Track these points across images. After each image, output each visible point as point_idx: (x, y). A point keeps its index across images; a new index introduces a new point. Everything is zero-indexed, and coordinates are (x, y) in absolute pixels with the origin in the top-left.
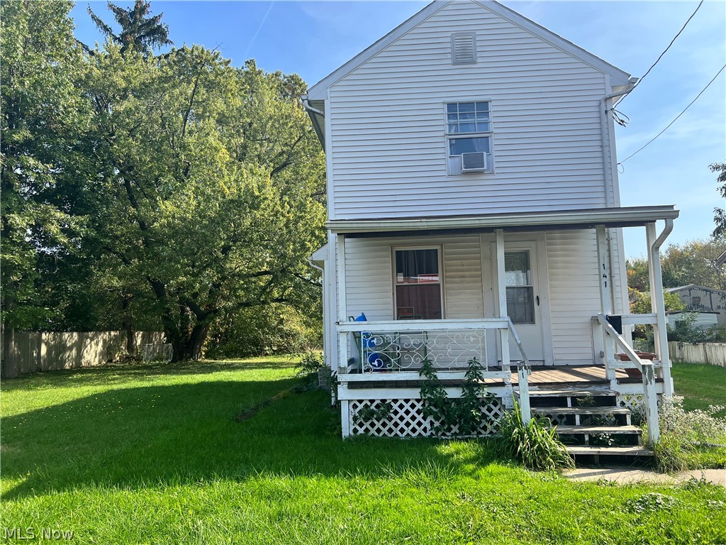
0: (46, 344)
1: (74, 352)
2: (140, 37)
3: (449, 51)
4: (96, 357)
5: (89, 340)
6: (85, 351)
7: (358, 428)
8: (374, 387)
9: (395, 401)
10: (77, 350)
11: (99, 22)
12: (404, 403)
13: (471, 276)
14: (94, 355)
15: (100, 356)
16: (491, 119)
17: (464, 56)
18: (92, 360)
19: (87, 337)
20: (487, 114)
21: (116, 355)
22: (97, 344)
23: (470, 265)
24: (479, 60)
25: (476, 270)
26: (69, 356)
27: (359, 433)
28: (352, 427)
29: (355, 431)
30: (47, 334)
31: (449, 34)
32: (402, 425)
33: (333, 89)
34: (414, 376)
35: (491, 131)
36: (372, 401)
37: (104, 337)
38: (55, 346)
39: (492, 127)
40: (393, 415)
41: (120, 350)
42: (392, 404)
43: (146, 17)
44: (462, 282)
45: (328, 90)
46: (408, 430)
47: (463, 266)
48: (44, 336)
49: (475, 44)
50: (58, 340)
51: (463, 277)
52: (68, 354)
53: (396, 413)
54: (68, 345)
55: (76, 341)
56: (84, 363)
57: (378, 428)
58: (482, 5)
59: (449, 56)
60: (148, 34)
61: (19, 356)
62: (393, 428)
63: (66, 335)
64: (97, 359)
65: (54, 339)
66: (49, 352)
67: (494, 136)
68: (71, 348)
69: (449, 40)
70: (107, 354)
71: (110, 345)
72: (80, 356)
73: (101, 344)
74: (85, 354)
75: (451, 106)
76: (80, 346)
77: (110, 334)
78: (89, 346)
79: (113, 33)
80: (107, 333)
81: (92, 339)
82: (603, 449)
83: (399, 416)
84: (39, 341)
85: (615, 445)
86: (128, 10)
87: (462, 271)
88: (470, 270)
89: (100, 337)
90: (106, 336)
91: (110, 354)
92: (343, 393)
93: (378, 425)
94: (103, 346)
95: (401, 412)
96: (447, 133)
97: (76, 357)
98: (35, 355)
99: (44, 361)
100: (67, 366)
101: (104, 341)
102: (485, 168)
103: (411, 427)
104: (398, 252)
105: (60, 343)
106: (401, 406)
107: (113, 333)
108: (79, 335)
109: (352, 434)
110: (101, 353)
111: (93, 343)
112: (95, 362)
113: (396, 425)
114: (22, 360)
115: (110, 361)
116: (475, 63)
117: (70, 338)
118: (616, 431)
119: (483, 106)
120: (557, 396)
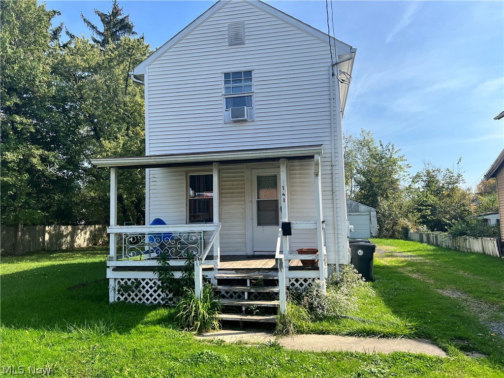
0: (49, 233)
1: (69, 238)
2: (116, 32)
3: (227, 36)
4: (85, 241)
5: (79, 231)
6: (77, 238)
7: (120, 297)
8: (129, 270)
9: (143, 280)
10: (71, 237)
11: (89, 23)
12: (149, 281)
13: (238, 193)
14: (83, 240)
15: (87, 241)
16: (253, 83)
17: (236, 40)
18: (82, 244)
19: (79, 229)
20: (250, 80)
21: (100, 241)
22: (85, 233)
23: (237, 185)
24: (246, 42)
25: (242, 188)
26: (65, 241)
27: (121, 300)
28: (117, 297)
29: (119, 298)
30: (50, 227)
31: (227, 25)
32: (148, 296)
33: (150, 67)
34: (155, 263)
35: (253, 91)
36: (129, 280)
37: (91, 229)
38: (55, 235)
39: (254, 89)
40: (142, 289)
41: (102, 237)
42: (142, 281)
43: (119, 18)
44: (232, 197)
45: (147, 67)
46: (151, 299)
47: (233, 185)
48: (47, 228)
49: (244, 31)
50: (57, 231)
51: (233, 193)
52: (64, 239)
53: (144, 288)
54: (64, 234)
55: (70, 232)
56: (76, 245)
57: (132, 298)
58: (250, 4)
59: (227, 40)
60: (120, 29)
61: (29, 241)
62: (142, 297)
63: (63, 228)
64: (86, 243)
65: (54, 230)
66: (50, 238)
67: (255, 95)
68: (66, 236)
69: (226, 29)
70: (93, 240)
71: (95, 234)
72: (73, 241)
73: (88, 233)
74: (77, 240)
75: (227, 75)
76: (73, 235)
77: (95, 227)
78: (80, 235)
79: (98, 30)
80: (93, 226)
81: (82, 230)
82: (249, 317)
83: (145, 289)
84: (44, 232)
85: (257, 314)
86: (108, 14)
87: (232, 189)
88: (237, 189)
89: (88, 229)
90: (92, 228)
91: (95, 240)
92: (110, 274)
93: (133, 295)
94: (90, 235)
95: (147, 287)
96: (224, 93)
97: (70, 242)
98: (40, 240)
99: (47, 244)
100: (64, 247)
101: (91, 232)
102: (246, 117)
103: (153, 298)
104: (191, 176)
105: (58, 232)
106: (147, 283)
107: (97, 226)
108: (72, 228)
109: (116, 300)
110: (89, 239)
111: (82, 232)
112: (84, 245)
113: (144, 295)
114: (32, 244)
115: (95, 244)
116: (243, 44)
117: (66, 230)
118: (262, 304)
119: (248, 73)
120: (240, 278)
